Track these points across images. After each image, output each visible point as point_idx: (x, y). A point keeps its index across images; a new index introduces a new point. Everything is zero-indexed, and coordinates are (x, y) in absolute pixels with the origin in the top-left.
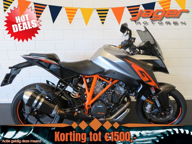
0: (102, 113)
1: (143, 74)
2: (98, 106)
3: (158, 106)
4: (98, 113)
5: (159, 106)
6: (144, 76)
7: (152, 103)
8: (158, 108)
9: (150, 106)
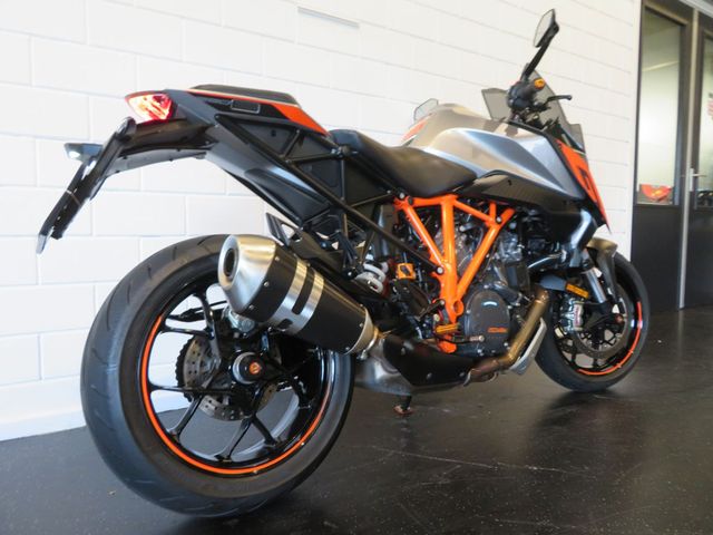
0: (499, 327)
1: (587, 179)
2: (485, 304)
3: (597, 302)
4: (491, 330)
5: (600, 301)
7: (585, 295)
8: (599, 308)
9: (580, 308)
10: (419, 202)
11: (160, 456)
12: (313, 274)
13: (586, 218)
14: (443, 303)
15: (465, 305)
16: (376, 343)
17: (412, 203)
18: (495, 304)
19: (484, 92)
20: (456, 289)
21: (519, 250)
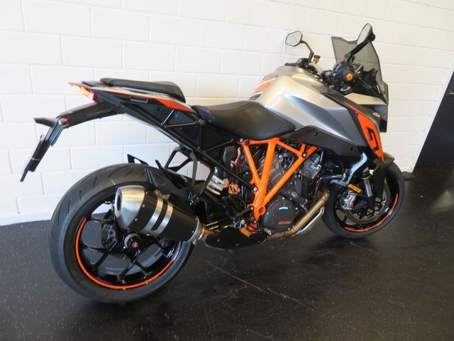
0: (286, 221)
1: (372, 134)
2: (280, 209)
3: (367, 196)
4: (280, 223)
5: (369, 196)
6: (372, 140)
7: (359, 191)
8: (367, 199)
9: (354, 197)
10: (252, 142)
11: (84, 283)
12: (167, 205)
13: (364, 158)
14: (252, 209)
15: (266, 209)
16: (203, 236)
17: (247, 144)
18: (287, 208)
19: (333, 38)
20: (264, 199)
21: (318, 168)
